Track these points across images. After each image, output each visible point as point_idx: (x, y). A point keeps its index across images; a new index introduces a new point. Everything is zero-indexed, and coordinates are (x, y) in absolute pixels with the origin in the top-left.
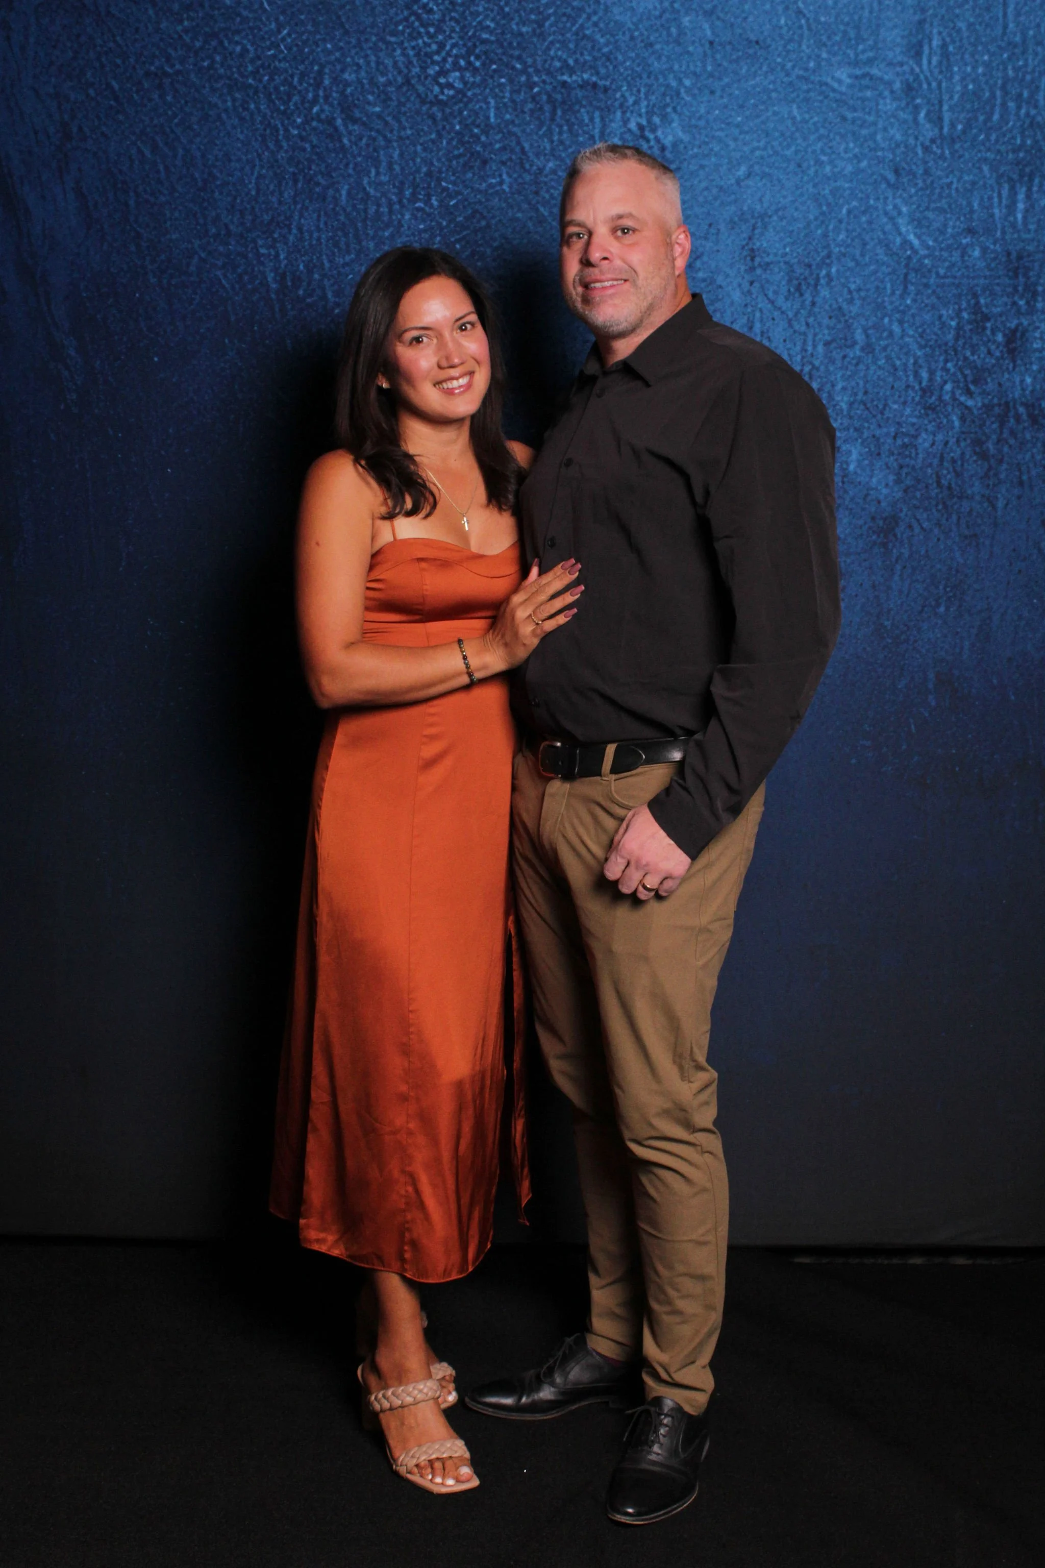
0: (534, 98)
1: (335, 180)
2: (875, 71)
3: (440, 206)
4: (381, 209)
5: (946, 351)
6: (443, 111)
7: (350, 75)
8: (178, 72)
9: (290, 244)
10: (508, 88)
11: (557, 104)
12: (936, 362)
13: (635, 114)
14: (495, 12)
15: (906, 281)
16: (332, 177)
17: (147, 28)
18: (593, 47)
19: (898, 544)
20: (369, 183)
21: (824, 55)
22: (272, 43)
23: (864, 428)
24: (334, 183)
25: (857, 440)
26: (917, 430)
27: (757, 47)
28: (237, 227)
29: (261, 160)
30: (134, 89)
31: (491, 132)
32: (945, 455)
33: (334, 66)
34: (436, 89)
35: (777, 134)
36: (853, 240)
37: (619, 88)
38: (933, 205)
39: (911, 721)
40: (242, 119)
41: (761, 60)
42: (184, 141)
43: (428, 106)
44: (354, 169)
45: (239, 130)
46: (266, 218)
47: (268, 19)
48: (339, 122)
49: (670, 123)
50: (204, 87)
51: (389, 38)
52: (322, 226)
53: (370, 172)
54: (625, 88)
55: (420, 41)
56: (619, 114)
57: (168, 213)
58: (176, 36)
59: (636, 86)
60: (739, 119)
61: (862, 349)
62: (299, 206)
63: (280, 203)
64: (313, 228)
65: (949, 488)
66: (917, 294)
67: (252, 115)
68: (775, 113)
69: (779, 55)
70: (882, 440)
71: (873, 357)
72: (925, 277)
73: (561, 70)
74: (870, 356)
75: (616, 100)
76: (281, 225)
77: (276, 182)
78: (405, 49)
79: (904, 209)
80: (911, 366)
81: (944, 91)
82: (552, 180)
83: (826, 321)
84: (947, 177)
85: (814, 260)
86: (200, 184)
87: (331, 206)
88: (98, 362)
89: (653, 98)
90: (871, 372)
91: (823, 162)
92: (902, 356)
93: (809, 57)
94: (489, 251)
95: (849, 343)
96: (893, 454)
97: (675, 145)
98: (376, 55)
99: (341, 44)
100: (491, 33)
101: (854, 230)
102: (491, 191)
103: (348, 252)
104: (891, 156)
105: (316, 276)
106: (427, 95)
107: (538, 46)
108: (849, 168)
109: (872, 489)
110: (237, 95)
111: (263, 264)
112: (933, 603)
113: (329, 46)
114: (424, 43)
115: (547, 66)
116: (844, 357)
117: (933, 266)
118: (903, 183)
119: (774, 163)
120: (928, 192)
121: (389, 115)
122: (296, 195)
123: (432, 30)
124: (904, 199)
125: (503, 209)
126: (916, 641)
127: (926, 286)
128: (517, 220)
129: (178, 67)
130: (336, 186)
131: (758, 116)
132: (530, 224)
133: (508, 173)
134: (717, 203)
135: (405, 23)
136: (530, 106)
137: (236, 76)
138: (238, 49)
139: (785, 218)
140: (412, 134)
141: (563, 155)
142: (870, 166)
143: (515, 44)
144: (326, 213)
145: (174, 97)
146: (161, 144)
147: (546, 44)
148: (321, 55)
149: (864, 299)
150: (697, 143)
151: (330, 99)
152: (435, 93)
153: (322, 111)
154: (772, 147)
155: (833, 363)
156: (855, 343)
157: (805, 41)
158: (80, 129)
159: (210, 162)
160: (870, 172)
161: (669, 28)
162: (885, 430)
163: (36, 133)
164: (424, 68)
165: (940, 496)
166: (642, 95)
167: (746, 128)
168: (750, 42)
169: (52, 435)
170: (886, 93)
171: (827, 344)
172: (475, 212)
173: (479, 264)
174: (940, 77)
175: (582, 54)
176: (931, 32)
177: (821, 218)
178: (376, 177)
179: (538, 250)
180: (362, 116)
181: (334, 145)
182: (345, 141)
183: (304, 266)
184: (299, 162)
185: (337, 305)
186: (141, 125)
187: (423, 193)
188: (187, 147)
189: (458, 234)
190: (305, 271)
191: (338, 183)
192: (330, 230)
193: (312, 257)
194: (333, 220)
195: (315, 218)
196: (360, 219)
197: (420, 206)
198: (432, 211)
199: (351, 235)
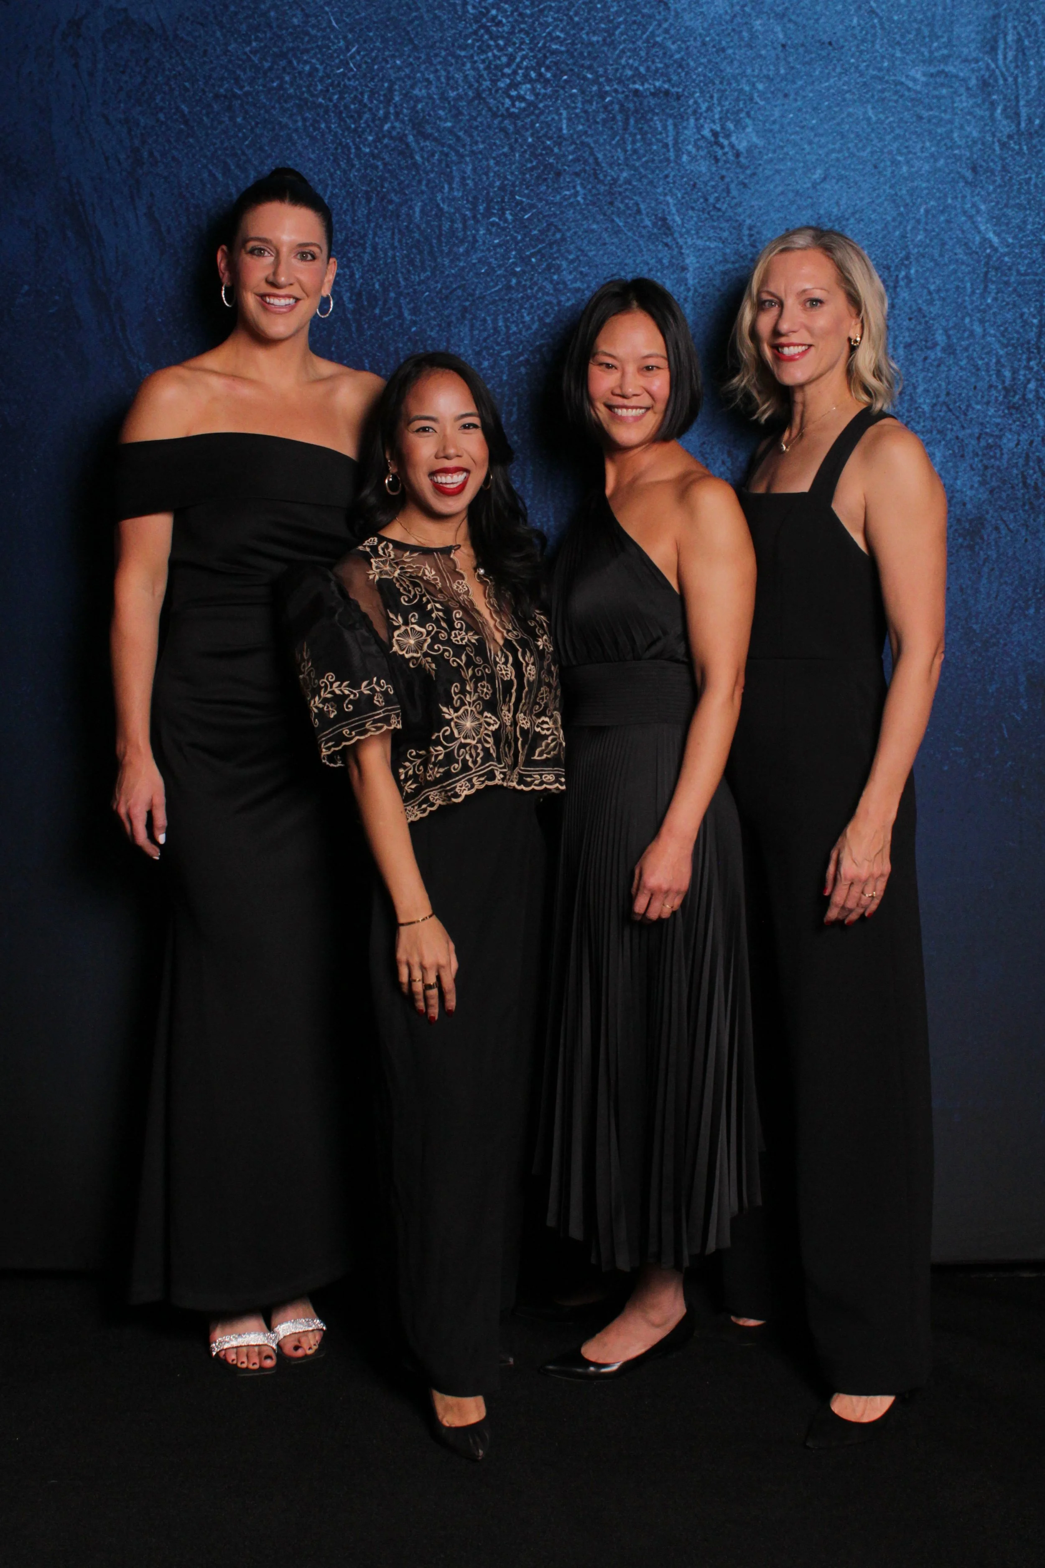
0: (605, 107)
1: (408, 197)
2: (950, 69)
3: (514, 221)
4: (456, 225)
5: (1028, 349)
6: (515, 124)
7: (420, 90)
8: (247, 94)
9: (365, 263)
10: (580, 98)
11: (630, 113)
12: (1019, 360)
13: (708, 121)
14: (565, 23)
15: (986, 279)
16: (405, 194)
17: (215, 50)
18: (665, 54)
19: (985, 547)
20: (443, 199)
21: (898, 54)
22: (341, 61)
23: (947, 429)
24: (406, 201)
25: (940, 442)
26: (1001, 430)
27: (830, 48)
29: (333, 180)
30: (204, 111)
31: (564, 144)
32: (1031, 455)
33: (404, 82)
34: (508, 102)
35: (852, 136)
36: (931, 240)
37: (692, 95)
38: (1012, 202)
39: (1004, 725)
40: (313, 139)
41: (835, 62)
42: (256, 163)
43: (500, 119)
44: (427, 185)
47: (336, 37)
48: (411, 138)
49: (744, 129)
50: (274, 107)
51: (458, 52)
52: (396, 244)
53: (443, 187)
54: (698, 94)
55: (490, 54)
56: (692, 121)
58: (244, 57)
59: (709, 92)
60: (814, 122)
61: (944, 350)
62: (372, 225)
63: (354, 222)
64: (388, 246)
65: (1036, 488)
66: (997, 293)
67: (323, 135)
68: (850, 115)
69: (852, 56)
70: (966, 441)
71: (955, 358)
72: (1005, 275)
73: (633, 80)
74: (952, 356)
75: (689, 107)
77: (349, 201)
78: (475, 62)
79: (983, 207)
80: (993, 367)
81: (1020, 87)
82: (626, 189)
83: (906, 323)
84: (1026, 173)
85: (893, 261)
87: (405, 224)
89: (727, 103)
90: (953, 373)
91: (899, 162)
92: (984, 356)
93: (883, 57)
94: (564, 264)
95: (929, 344)
96: (977, 455)
97: (749, 150)
98: (445, 70)
99: (411, 60)
100: (561, 43)
101: (933, 230)
102: (565, 203)
103: (424, 270)
104: (968, 154)
105: (392, 295)
106: (498, 108)
107: (609, 55)
108: (927, 167)
109: (958, 491)
110: (307, 114)
112: (1023, 605)
113: (398, 62)
114: (494, 56)
115: (618, 75)
116: (925, 359)
117: (1013, 264)
118: (981, 181)
119: (850, 165)
120: (1006, 189)
121: (461, 129)
122: (369, 214)
123: (501, 42)
124: (982, 197)
125: (578, 221)
126: (1005, 645)
127: (1007, 283)
128: (593, 231)
129: (247, 88)
130: (409, 203)
131: (834, 118)
132: (605, 235)
133: (582, 184)
134: (794, 208)
135: (474, 37)
136: (602, 116)
137: (306, 95)
138: (307, 68)
139: (862, 220)
140: (485, 148)
141: (637, 164)
142: (947, 164)
143: (586, 54)
144: (400, 231)
145: (244, 118)
146: (233, 167)
147: (617, 52)
148: (391, 71)
149: (944, 299)
150: (772, 147)
151: (401, 116)
152: (506, 106)
153: (393, 128)
154: (848, 149)
155: (914, 364)
156: (935, 345)
157: (878, 41)
158: (151, 154)
160: (947, 170)
161: (741, 32)
162: (968, 431)
163: (107, 159)
164: (494, 82)
165: (1027, 497)
166: (715, 101)
167: (821, 131)
168: (823, 43)
170: (962, 90)
171: (908, 346)
172: (550, 224)
173: (555, 277)
174: (1016, 72)
175: (653, 62)
176: (1006, 27)
177: (899, 219)
178: (449, 192)
179: (615, 261)
180: (434, 131)
181: (407, 162)
182: (418, 158)
183: (380, 285)
184: (371, 180)
185: (414, 323)
186: (212, 147)
187: (496, 207)
188: (260, 169)
189: (534, 248)
190: (380, 290)
191: (411, 200)
192: (404, 248)
193: (387, 275)
194: (408, 238)
195: (389, 236)
196: (434, 236)
197: (495, 221)
198: (506, 225)
199: (426, 252)
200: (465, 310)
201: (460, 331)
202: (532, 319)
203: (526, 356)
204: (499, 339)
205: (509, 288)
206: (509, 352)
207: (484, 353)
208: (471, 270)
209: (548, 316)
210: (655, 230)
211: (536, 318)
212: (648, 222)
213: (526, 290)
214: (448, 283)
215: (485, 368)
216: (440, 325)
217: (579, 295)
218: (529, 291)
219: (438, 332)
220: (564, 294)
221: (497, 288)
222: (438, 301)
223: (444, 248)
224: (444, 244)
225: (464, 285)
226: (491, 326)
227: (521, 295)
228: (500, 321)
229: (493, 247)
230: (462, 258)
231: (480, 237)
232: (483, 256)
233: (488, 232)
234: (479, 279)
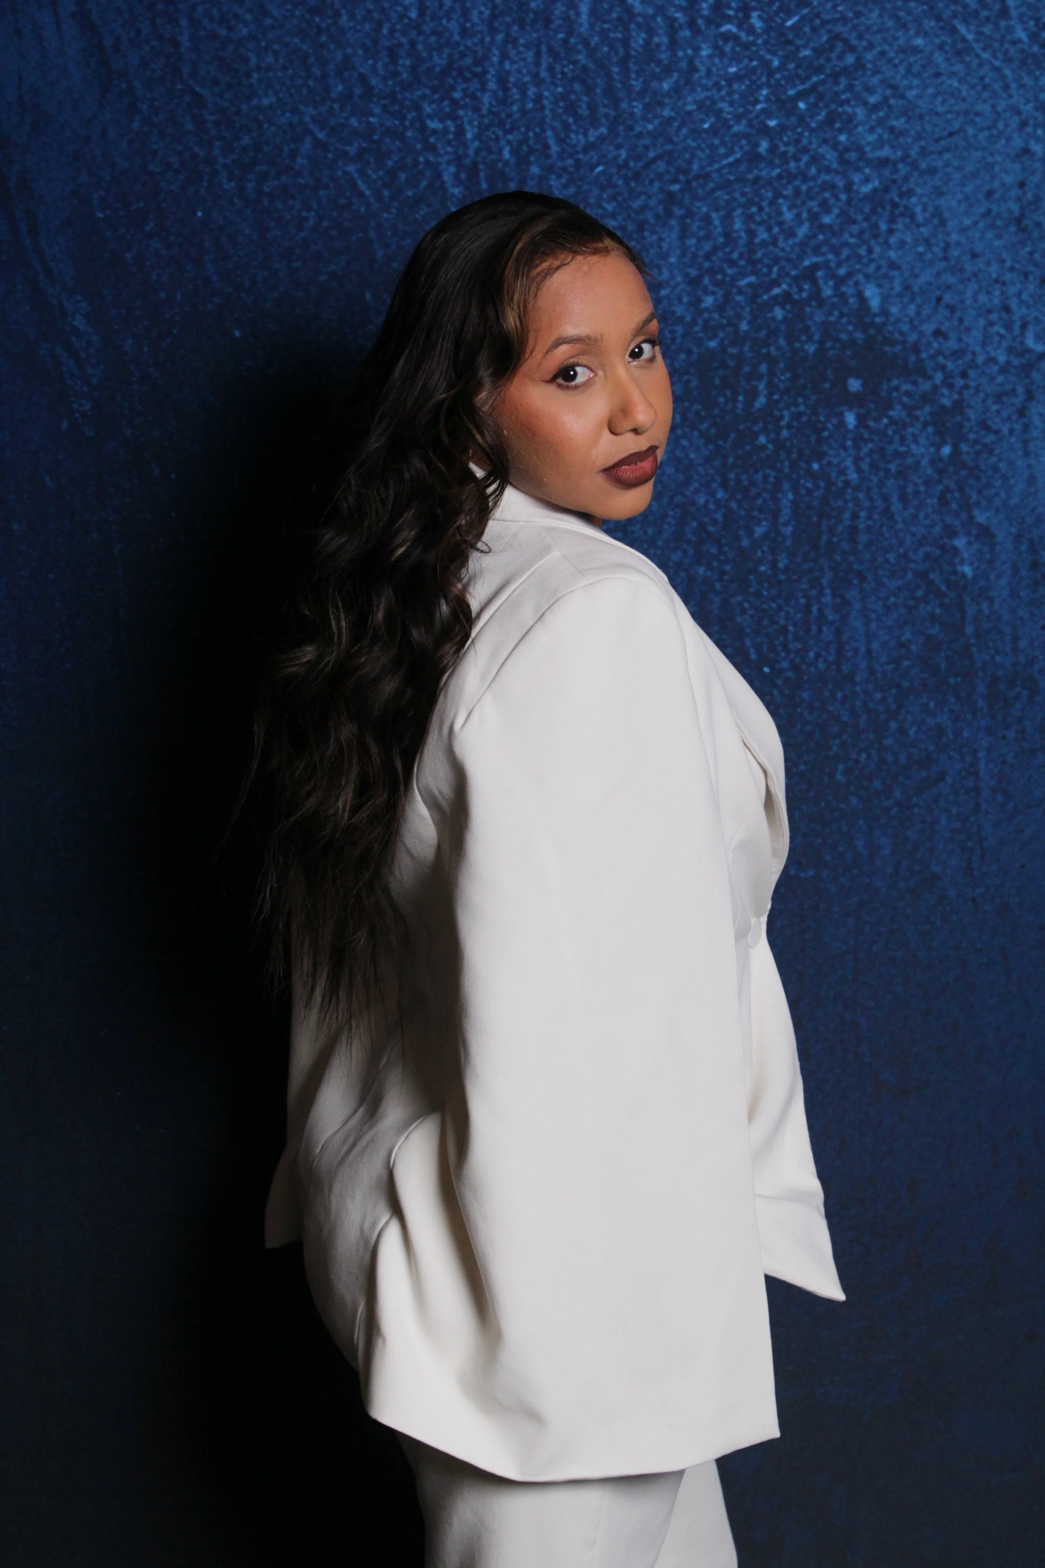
3: (767, 30)
4: (656, 40)
9: (484, 111)
28: (384, 79)
46: (439, 61)
52: (543, 74)
57: (254, 60)
62: (500, 37)
63: (464, 32)
64: (525, 79)
76: (467, 75)
87: (561, 36)
88: (130, 341)
94: (860, 113)
103: (595, 124)
105: (535, 170)
111: (433, 149)
122: (494, 17)
125: (888, 30)
128: (915, 50)
132: (939, 58)
144: (550, 49)
169: (47, 479)
172: (834, 38)
173: (843, 138)
179: (957, 108)
183: (511, 152)
189: (803, 82)
190: (513, 160)
192: (558, 82)
193: (525, 134)
194: (565, 62)
195: (530, 60)
196: (615, 60)
197: (729, 31)
198: (751, 38)
199: (598, 90)
200: (671, 199)
201: (661, 239)
202: (798, 215)
203: (784, 286)
204: (735, 256)
205: (753, 158)
206: (752, 279)
207: (706, 280)
208: (683, 124)
209: (828, 210)
210: (1035, 49)
211: (805, 215)
212: (1021, 34)
213: (787, 163)
214: (640, 149)
215: (706, 310)
217: (887, 172)
218: (793, 164)
220: (859, 170)
221: (731, 159)
222: (620, 182)
223: (633, 83)
224: (633, 76)
225: (670, 153)
226: (720, 229)
227: (778, 171)
228: (737, 220)
229: (726, 80)
230: (667, 100)
231: (702, 62)
232: (707, 98)
233: (717, 53)
234: (699, 141)
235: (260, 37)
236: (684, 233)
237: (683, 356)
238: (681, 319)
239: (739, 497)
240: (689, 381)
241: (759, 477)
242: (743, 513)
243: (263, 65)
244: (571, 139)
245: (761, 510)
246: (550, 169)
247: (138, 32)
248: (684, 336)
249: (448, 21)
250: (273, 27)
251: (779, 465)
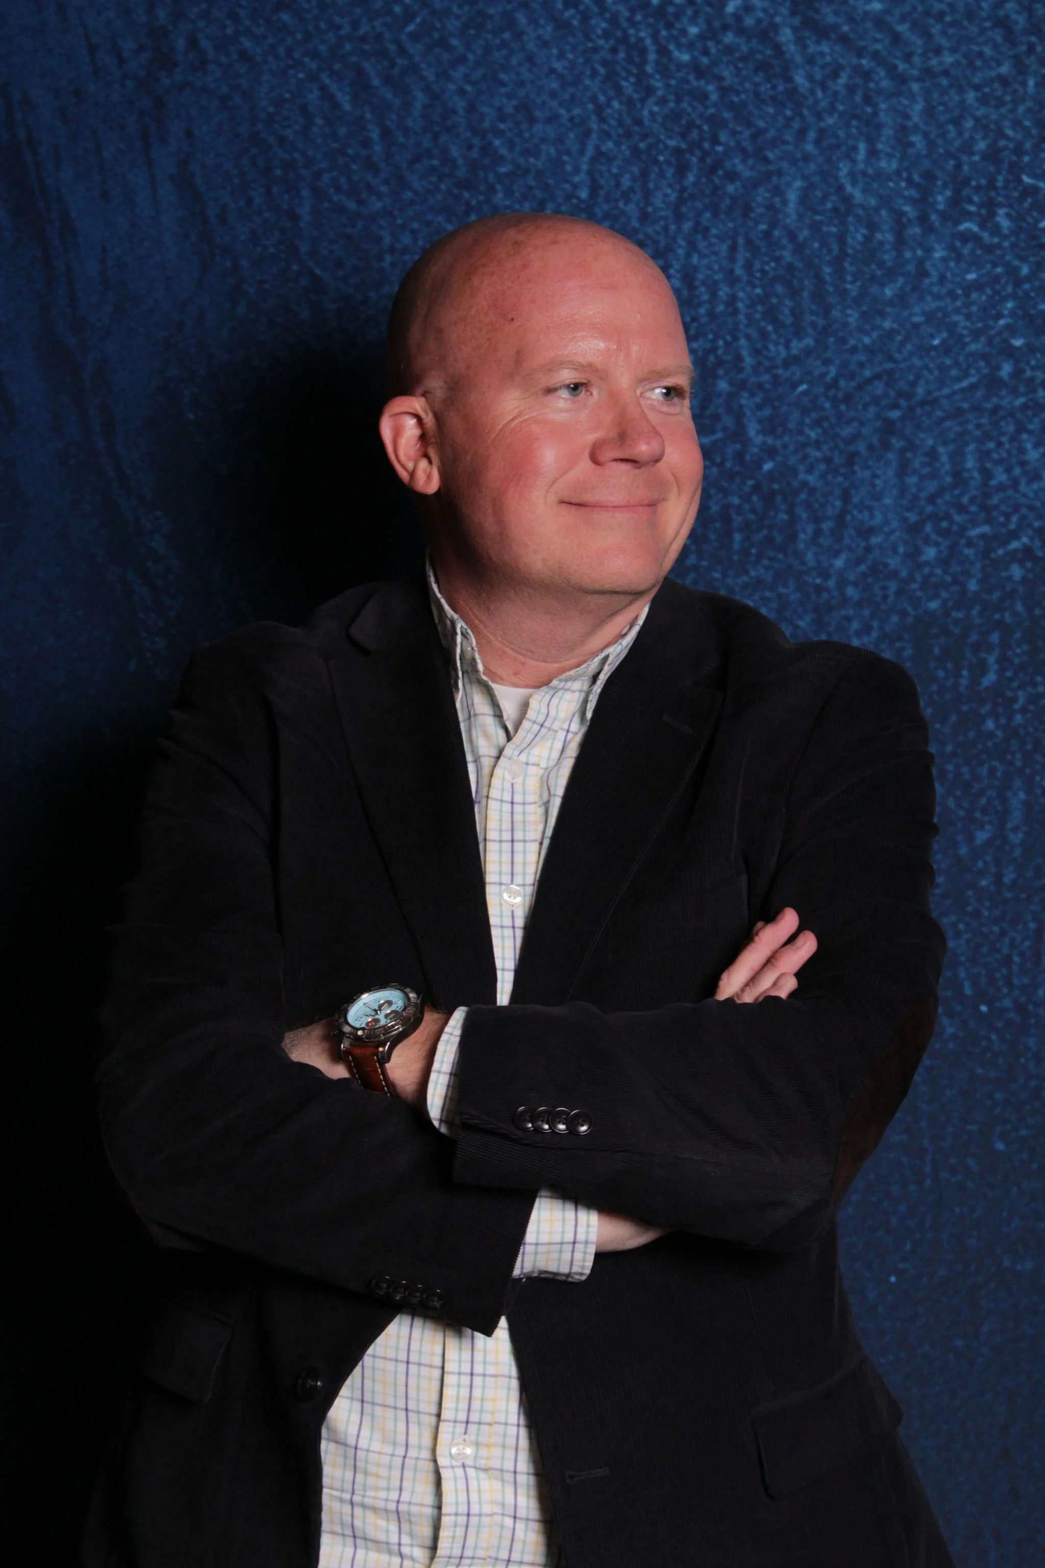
1: (771, 167)
3: (1017, 231)
4: (879, 236)
16: (766, 160)
20: (852, 175)
24: (768, 176)
29: (602, 120)
40: (563, 26)
42: (429, 74)
44: (818, 142)
45: (555, 51)
48: (786, 35)
52: (739, 271)
53: (855, 148)
57: (387, 240)
62: (687, 226)
63: (644, 217)
64: (718, 277)
67: (585, 17)
77: (635, 170)
86: (462, 173)
87: (763, 227)
103: (799, 333)
105: (723, 385)
121: (903, 19)
122: (681, 200)
130: (775, 179)
140: (957, 63)
144: (749, 242)
146: (376, 82)
158: (193, 43)
159: (487, 124)
163: (92, 50)
178: (867, 161)
180: (840, 21)
181: (774, 87)
182: (799, 79)
184: (690, 125)
185: (771, 452)
186: (331, 37)
187: (976, 199)
188: (435, 87)
191: (780, 173)
192: (757, 282)
193: (714, 341)
194: (766, 259)
195: (724, 254)
196: (828, 258)
197: (969, 230)
198: (996, 240)
199: (805, 294)
200: (888, 429)
201: (875, 476)
203: (1025, 540)
205: (993, 383)
206: (986, 529)
207: (928, 528)
208: (907, 339)
213: (1034, 391)
214: (853, 367)
215: (927, 563)
216: (828, 460)
219: (823, 476)
221: (965, 384)
222: (827, 405)
223: (849, 286)
224: (849, 278)
225: (890, 373)
226: (947, 467)
227: (1022, 400)
228: (969, 457)
229: (964, 289)
230: (889, 310)
231: (934, 266)
232: (939, 309)
233: (953, 255)
234: (927, 360)
235: (396, 213)
236: (903, 470)
237: (895, 619)
238: (894, 574)
239: (958, 793)
240: (904, 648)
241: (984, 771)
242: (962, 813)
243: (398, 246)
244: (768, 350)
245: (985, 811)
246: (743, 385)
247: (250, 201)
248: (899, 593)
249: (626, 204)
250: (413, 202)
251: (1009, 757)
